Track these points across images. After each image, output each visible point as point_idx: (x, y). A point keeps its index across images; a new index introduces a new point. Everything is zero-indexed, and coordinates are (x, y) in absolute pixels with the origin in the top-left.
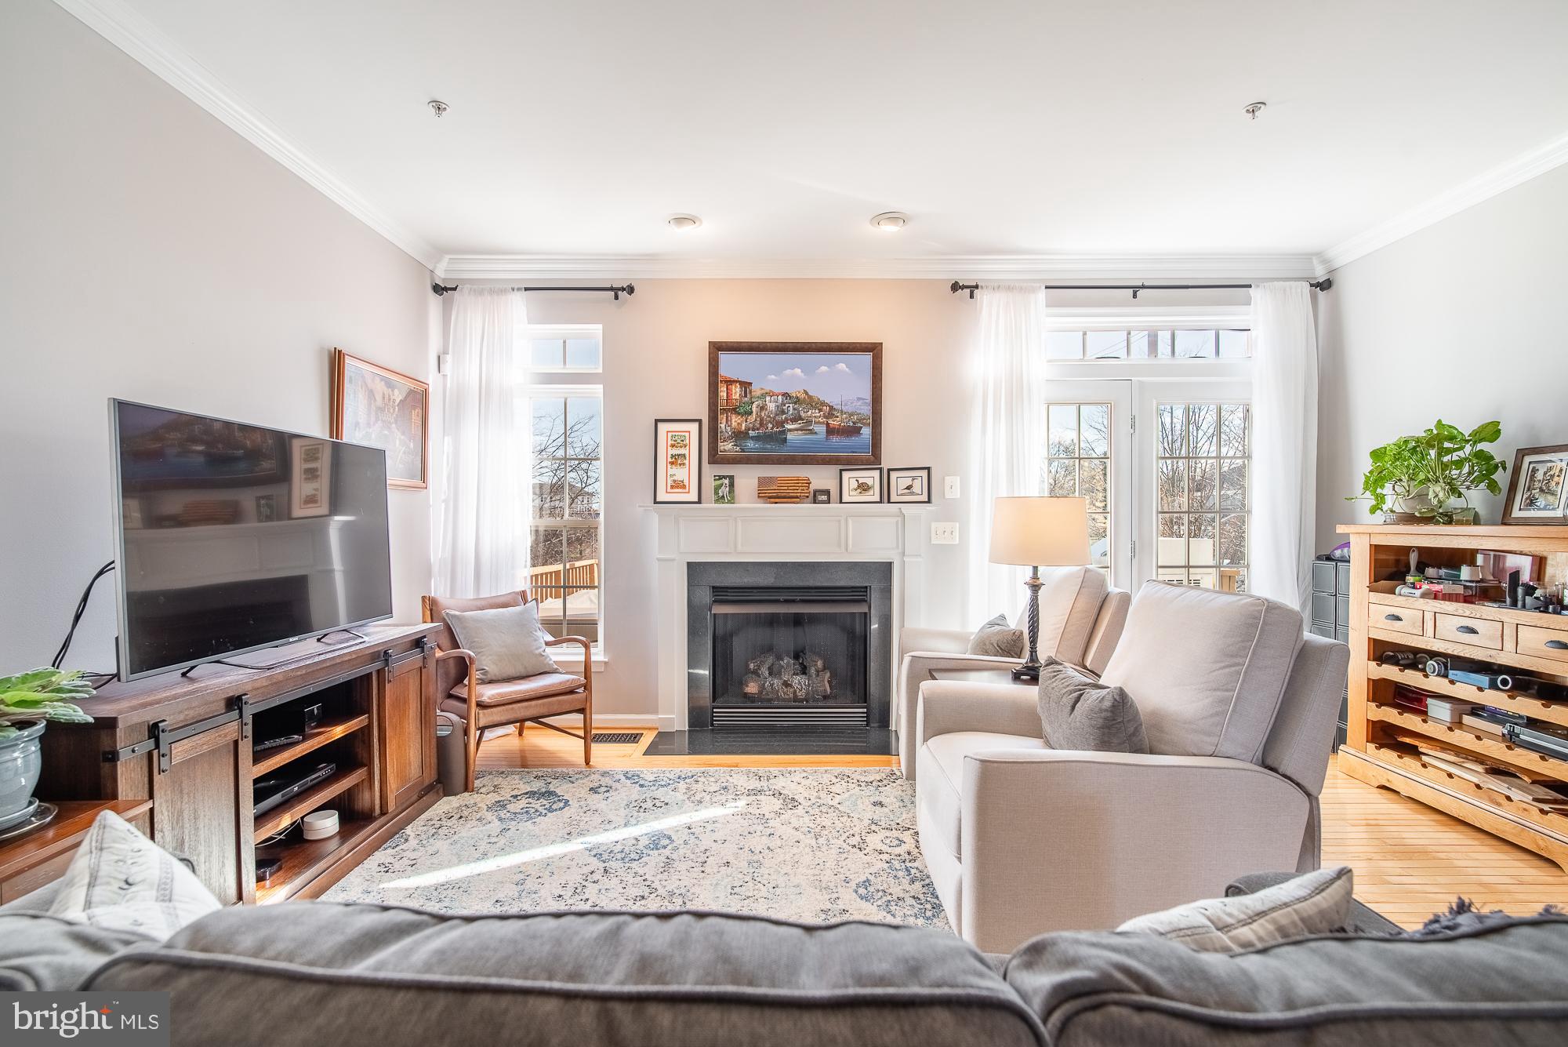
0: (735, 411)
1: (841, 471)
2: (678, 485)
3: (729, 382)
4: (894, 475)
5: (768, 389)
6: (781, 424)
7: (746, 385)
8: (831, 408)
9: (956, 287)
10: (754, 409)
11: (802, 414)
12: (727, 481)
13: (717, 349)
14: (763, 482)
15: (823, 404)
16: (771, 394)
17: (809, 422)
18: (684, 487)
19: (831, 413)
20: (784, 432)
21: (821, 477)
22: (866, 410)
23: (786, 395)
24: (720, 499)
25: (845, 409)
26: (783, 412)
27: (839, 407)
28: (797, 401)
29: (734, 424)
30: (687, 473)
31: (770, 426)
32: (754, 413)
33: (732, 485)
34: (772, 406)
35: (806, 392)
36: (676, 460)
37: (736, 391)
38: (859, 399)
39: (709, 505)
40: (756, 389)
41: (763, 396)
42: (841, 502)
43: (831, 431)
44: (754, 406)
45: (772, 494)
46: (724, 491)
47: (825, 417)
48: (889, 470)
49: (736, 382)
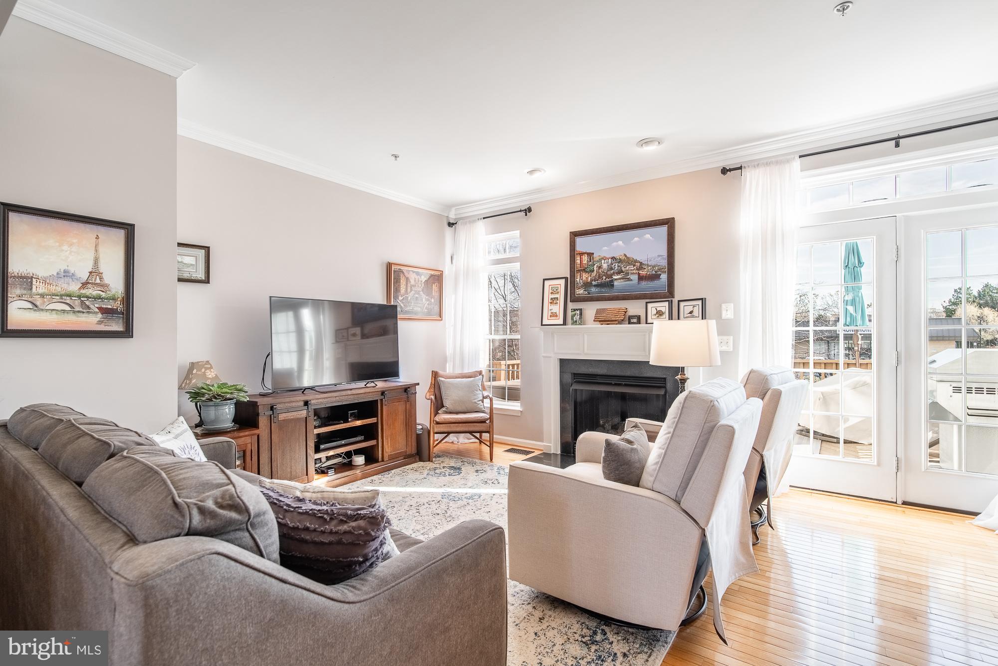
0: (584, 270)
1: (647, 303)
2: (554, 315)
3: (581, 254)
4: (682, 304)
5: (603, 255)
6: (611, 276)
7: (590, 255)
8: (641, 263)
9: (724, 171)
10: (595, 269)
11: (623, 269)
12: (578, 312)
13: (575, 235)
14: (598, 312)
15: (636, 261)
16: (604, 258)
17: (627, 274)
18: (557, 316)
19: (641, 266)
20: (612, 281)
21: (635, 308)
22: (664, 263)
23: (613, 258)
24: (574, 323)
25: (649, 263)
26: (612, 269)
27: (646, 263)
28: (620, 261)
29: (584, 278)
30: (558, 309)
31: (604, 277)
32: (595, 271)
33: (581, 314)
34: (605, 266)
35: (625, 255)
36: (553, 301)
37: (585, 259)
38: (659, 256)
39: (569, 326)
40: (596, 256)
41: (600, 260)
42: (646, 323)
43: (641, 278)
44: (595, 266)
45: (603, 319)
46: (577, 317)
47: (638, 269)
48: (679, 301)
49: (585, 253)
